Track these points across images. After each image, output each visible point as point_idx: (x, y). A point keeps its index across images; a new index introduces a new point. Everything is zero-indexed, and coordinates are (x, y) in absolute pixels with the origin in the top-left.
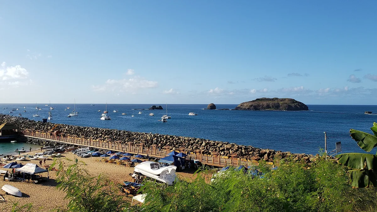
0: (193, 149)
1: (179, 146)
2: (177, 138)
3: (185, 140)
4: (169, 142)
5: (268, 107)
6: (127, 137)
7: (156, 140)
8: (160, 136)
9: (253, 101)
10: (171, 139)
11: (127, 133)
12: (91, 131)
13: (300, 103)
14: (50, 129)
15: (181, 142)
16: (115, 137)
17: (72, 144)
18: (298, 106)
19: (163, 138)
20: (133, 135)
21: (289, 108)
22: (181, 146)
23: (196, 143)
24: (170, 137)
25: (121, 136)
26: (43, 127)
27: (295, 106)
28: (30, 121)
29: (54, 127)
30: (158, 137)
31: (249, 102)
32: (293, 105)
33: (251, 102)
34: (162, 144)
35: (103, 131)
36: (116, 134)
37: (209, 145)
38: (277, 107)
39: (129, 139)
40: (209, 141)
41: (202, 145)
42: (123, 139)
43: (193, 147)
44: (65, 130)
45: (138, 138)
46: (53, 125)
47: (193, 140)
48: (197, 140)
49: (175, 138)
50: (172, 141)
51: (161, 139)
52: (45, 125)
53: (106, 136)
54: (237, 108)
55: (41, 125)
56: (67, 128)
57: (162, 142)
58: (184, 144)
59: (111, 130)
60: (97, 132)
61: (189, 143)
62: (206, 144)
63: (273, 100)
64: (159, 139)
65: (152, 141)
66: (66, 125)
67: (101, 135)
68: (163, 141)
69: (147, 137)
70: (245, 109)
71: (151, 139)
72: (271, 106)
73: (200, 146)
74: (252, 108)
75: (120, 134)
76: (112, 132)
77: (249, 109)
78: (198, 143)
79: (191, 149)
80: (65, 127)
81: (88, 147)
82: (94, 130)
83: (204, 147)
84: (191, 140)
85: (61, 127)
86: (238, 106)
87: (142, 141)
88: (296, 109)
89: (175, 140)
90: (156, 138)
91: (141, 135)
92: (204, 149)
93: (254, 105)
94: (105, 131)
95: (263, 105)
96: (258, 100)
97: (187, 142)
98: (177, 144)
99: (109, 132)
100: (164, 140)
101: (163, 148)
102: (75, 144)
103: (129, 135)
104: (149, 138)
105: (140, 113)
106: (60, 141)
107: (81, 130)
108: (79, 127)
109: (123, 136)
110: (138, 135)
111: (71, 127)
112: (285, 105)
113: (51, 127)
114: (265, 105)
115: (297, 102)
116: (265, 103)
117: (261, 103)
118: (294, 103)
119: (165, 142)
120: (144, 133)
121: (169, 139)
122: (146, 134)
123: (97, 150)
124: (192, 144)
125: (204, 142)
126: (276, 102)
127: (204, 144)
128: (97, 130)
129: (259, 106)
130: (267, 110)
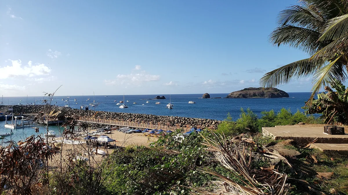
0: (205, 127)
1: (195, 125)
2: (193, 119)
3: (199, 120)
4: (187, 122)
5: (254, 95)
6: (154, 119)
7: (177, 121)
8: (180, 118)
9: (242, 91)
10: (188, 120)
11: (154, 116)
12: (126, 116)
13: (282, 91)
14: (93, 115)
15: (196, 122)
16: (145, 119)
17: (115, 125)
18: (280, 94)
19: (182, 119)
20: (159, 118)
21: (273, 96)
22: (196, 124)
23: (208, 123)
24: (188, 118)
25: (150, 118)
26: (86, 113)
27: (278, 94)
28: (75, 110)
29: (96, 113)
30: (178, 119)
31: (238, 91)
32: (276, 93)
33: (240, 91)
34: (182, 124)
35: (136, 115)
36: (146, 117)
37: (218, 124)
38: (262, 95)
39: (156, 120)
40: (217, 121)
41: (212, 124)
42: (152, 121)
43: (205, 125)
44: (105, 115)
45: (163, 120)
46: (94, 112)
47: (205, 120)
48: (208, 121)
49: (191, 119)
50: (189, 122)
51: (180, 120)
52: (88, 112)
53: (139, 119)
54: (228, 97)
55: (85, 112)
56: (106, 114)
57: (181, 122)
58: (198, 123)
59: (142, 115)
60: (131, 116)
61: (202, 123)
62: (216, 123)
63: (258, 89)
64: (179, 120)
65: (174, 121)
66: (105, 112)
67: (134, 118)
68: (183, 122)
69: (170, 119)
70: (235, 97)
71: (173, 120)
72: (257, 94)
73: (211, 124)
74: (241, 96)
75: (149, 117)
76: (143, 116)
77: (238, 97)
78: (209, 122)
79: (204, 127)
80: (105, 113)
81: (127, 127)
82: (128, 115)
83: (214, 125)
84: (203, 120)
85: (101, 114)
86: (229, 95)
87: (166, 122)
88: (278, 96)
89: (191, 120)
90: (176, 120)
91: (165, 117)
92: (214, 126)
93: (242, 94)
94: (137, 116)
95: (250, 94)
96: (245, 89)
97: (200, 122)
98: (193, 124)
99: (140, 116)
100: (183, 120)
101: (183, 126)
102: (116, 125)
103: (156, 118)
104: (171, 119)
105: (147, 102)
106: (105, 123)
107: (118, 115)
108: (116, 113)
109: (151, 119)
110: (162, 117)
111: (110, 113)
112: (269, 93)
113: (93, 113)
114: (252, 94)
115: (279, 90)
116: (252, 92)
117: (249, 92)
118: (276, 91)
119: (184, 122)
120: (167, 116)
121: (187, 120)
122: (168, 117)
123: (135, 129)
124: (205, 123)
125: (213, 122)
126: (261, 91)
127: (213, 123)
128: (130, 115)
129: (247, 94)
130: (254, 97)
